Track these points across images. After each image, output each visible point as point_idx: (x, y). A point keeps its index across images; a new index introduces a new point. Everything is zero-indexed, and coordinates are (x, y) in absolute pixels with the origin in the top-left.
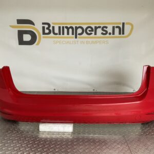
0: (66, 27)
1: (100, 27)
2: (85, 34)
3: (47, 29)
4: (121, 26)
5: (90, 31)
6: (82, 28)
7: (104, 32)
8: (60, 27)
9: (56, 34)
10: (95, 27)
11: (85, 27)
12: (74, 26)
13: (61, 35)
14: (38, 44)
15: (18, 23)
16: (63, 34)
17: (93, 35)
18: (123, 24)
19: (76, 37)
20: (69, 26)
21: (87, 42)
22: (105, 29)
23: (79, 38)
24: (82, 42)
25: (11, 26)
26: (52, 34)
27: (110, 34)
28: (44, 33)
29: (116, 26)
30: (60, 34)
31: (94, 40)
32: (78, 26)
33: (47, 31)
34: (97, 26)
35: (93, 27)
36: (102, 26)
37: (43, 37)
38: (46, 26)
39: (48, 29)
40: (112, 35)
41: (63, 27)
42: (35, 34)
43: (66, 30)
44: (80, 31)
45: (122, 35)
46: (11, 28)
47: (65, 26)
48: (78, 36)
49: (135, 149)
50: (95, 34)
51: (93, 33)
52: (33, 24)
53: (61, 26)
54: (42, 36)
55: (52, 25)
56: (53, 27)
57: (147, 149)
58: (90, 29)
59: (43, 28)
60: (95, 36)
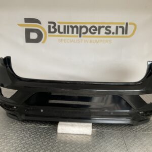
0: (71, 26)
1: (103, 27)
2: (89, 34)
3: (53, 27)
4: (124, 26)
5: (94, 30)
6: (86, 27)
7: (108, 32)
8: (65, 26)
9: (62, 33)
10: (99, 27)
11: (89, 26)
12: (78, 26)
15: (25, 22)
16: (68, 33)
17: (97, 34)
18: (127, 24)
19: (80, 36)
20: (73, 25)
21: (91, 42)
22: (108, 28)
23: (83, 37)
24: (86, 41)
25: (19, 25)
26: (57, 33)
28: (50, 32)
30: (65, 33)
32: (82, 25)
34: (101, 25)
35: (97, 26)
36: (106, 26)
37: (49, 36)
38: (52, 25)
40: (115, 35)
41: (68, 26)
42: (42, 33)
43: (70, 29)
44: (84, 30)
45: (125, 35)
46: (19, 26)
47: (70, 25)
48: (82, 35)
49: (130, 143)
50: (99, 33)
51: (97, 32)
53: (66, 25)
54: (48, 34)
57: (141, 144)
60: (99, 35)
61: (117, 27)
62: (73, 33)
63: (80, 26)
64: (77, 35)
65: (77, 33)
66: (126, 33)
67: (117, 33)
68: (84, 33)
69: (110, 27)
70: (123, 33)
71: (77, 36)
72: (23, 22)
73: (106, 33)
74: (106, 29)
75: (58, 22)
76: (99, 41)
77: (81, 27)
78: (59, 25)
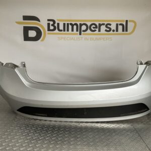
0: (71, 24)
2: (89, 31)
4: (124, 23)
5: (94, 28)
6: (86, 25)
7: (108, 29)
8: (64, 24)
9: (61, 31)
10: (99, 24)
11: (89, 24)
13: (66, 32)
15: (24, 20)
19: (80, 34)
20: (73, 23)
21: (91, 39)
23: (83, 34)
24: (86, 39)
25: (17, 22)
27: (114, 31)
29: (119, 23)
31: (98, 37)
33: (52, 28)
34: (101, 23)
36: (106, 23)
37: (48, 34)
40: (115, 32)
41: (68, 24)
42: (41, 31)
44: (84, 28)
45: (125, 32)
51: (97, 29)
52: (38, 20)
53: (66, 23)
54: (47, 32)
55: (57, 22)
56: (58, 24)
58: (94, 26)
60: (99, 33)
63: (80, 24)
65: (77, 31)
66: (127, 31)
68: (84, 31)
71: (77, 34)
72: (21, 20)
76: (100, 39)
78: (58, 22)
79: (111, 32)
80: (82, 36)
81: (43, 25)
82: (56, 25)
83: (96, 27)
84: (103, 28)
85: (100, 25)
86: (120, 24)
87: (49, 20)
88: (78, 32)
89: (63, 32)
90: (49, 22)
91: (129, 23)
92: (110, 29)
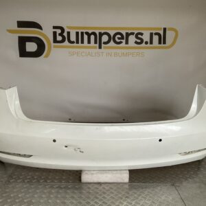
0: (87, 33)
1: (132, 34)
5: (119, 38)
6: (108, 34)
8: (77, 33)
9: (73, 42)
12: (97, 32)
13: (80, 44)
14: (47, 56)
15: (19, 27)
16: (82, 42)
17: (123, 44)
19: (100, 47)
21: (116, 55)
22: (140, 36)
23: (105, 48)
24: (108, 54)
26: (66, 43)
27: (146, 43)
28: (55, 41)
29: (154, 32)
30: (77, 42)
31: (125, 51)
32: (103, 31)
35: (124, 33)
36: (136, 32)
37: (55, 47)
39: (61, 35)
40: (149, 45)
41: (82, 33)
42: (43, 43)
43: (86, 37)
45: (162, 45)
46: (9, 33)
47: (84, 31)
48: (103, 45)
50: (127, 43)
51: (124, 41)
53: (80, 31)
54: (53, 44)
55: (66, 30)
56: (69, 33)
58: (119, 36)
59: (55, 33)
60: (127, 45)
61: (151, 34)
62: (89, 42)
63: (100, 33)
64: (96, 45)
65: (96, 43)
66: (164, 43)
67: (151, 43)
68: (105, 43)
69: (142, 34)
70: (160, 43)
71: (95, 48)
72: (15, 27)
73: (136, 43)
74: (137, 37)
75: (68, 27)
76: (127, 54)
77: (101, 35)
78: (69, 30)
79: (144, 45)
80: (102, 50)
81: (47, 34)
82: (65, 34)
83: (122, 38)
84: (132, 39)
85: (128, 35)
86: (156, 34)
87: (54, 27)
88: (97, 45)
89: (75, 44)
90: (55, 30)
91: (167, 32)
92: (142, 40)
